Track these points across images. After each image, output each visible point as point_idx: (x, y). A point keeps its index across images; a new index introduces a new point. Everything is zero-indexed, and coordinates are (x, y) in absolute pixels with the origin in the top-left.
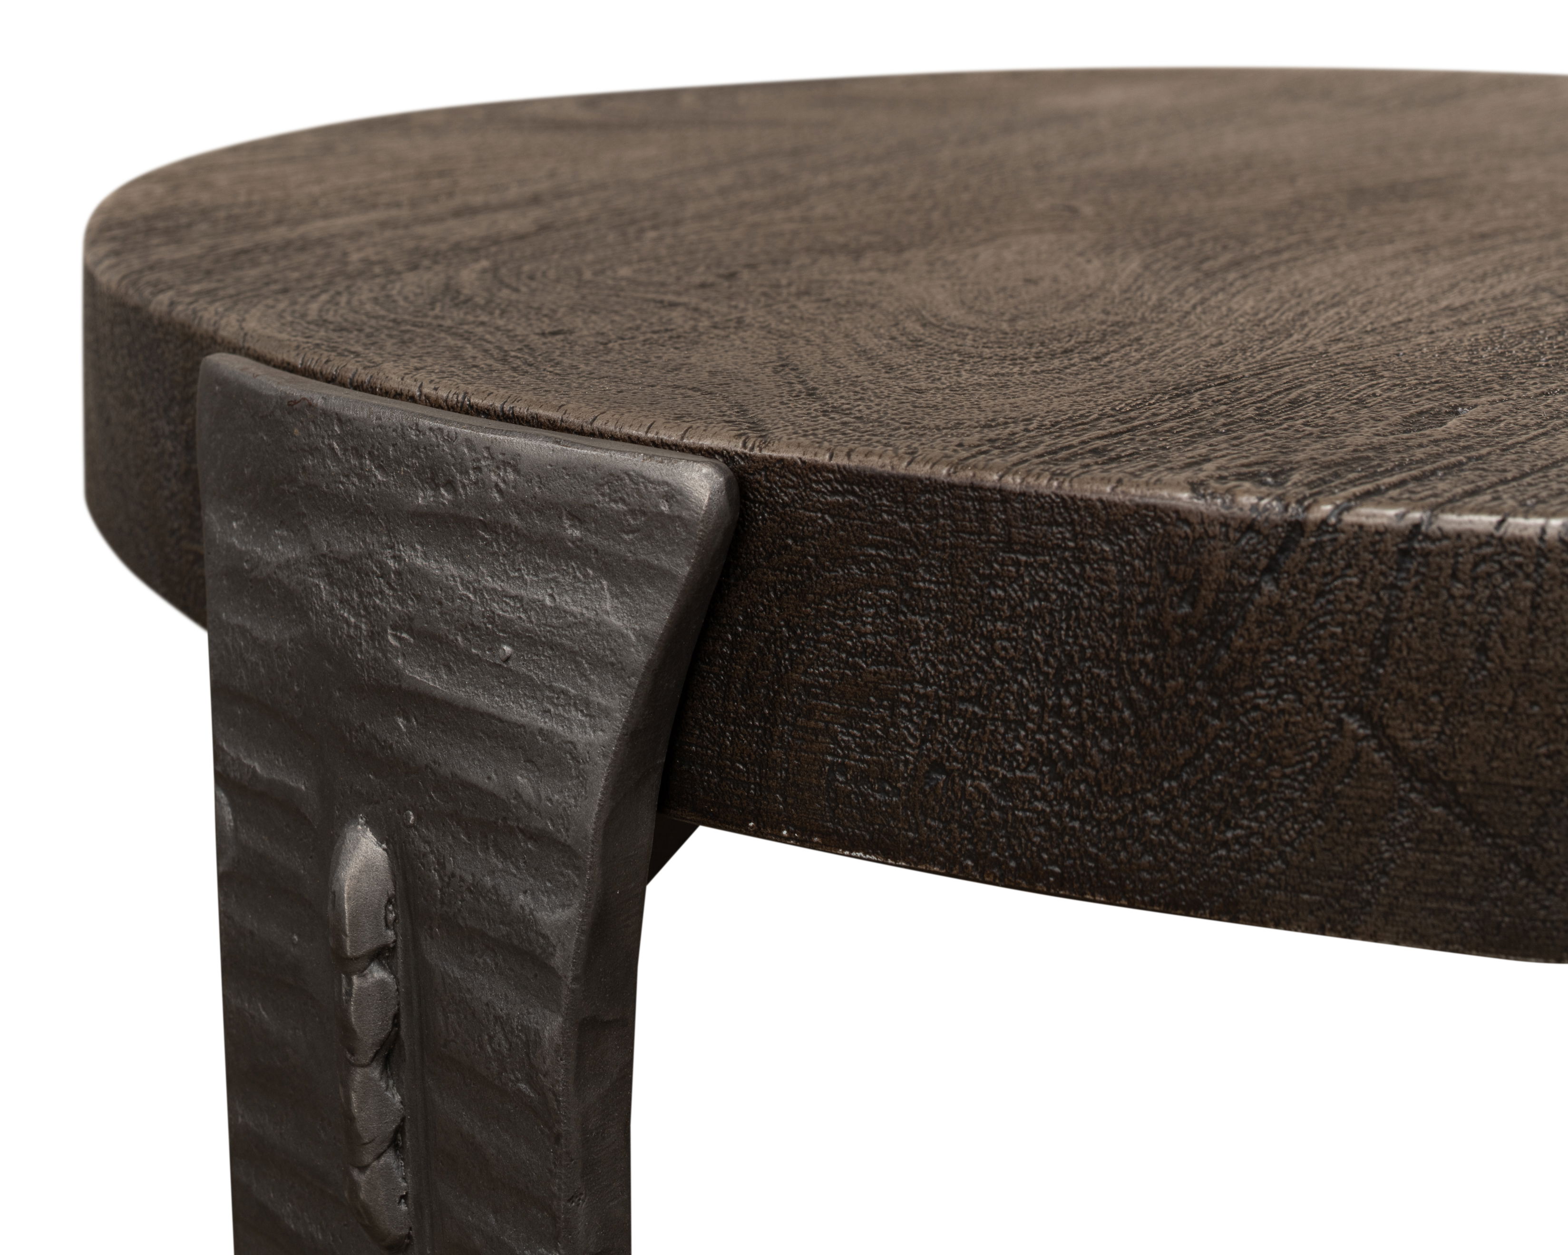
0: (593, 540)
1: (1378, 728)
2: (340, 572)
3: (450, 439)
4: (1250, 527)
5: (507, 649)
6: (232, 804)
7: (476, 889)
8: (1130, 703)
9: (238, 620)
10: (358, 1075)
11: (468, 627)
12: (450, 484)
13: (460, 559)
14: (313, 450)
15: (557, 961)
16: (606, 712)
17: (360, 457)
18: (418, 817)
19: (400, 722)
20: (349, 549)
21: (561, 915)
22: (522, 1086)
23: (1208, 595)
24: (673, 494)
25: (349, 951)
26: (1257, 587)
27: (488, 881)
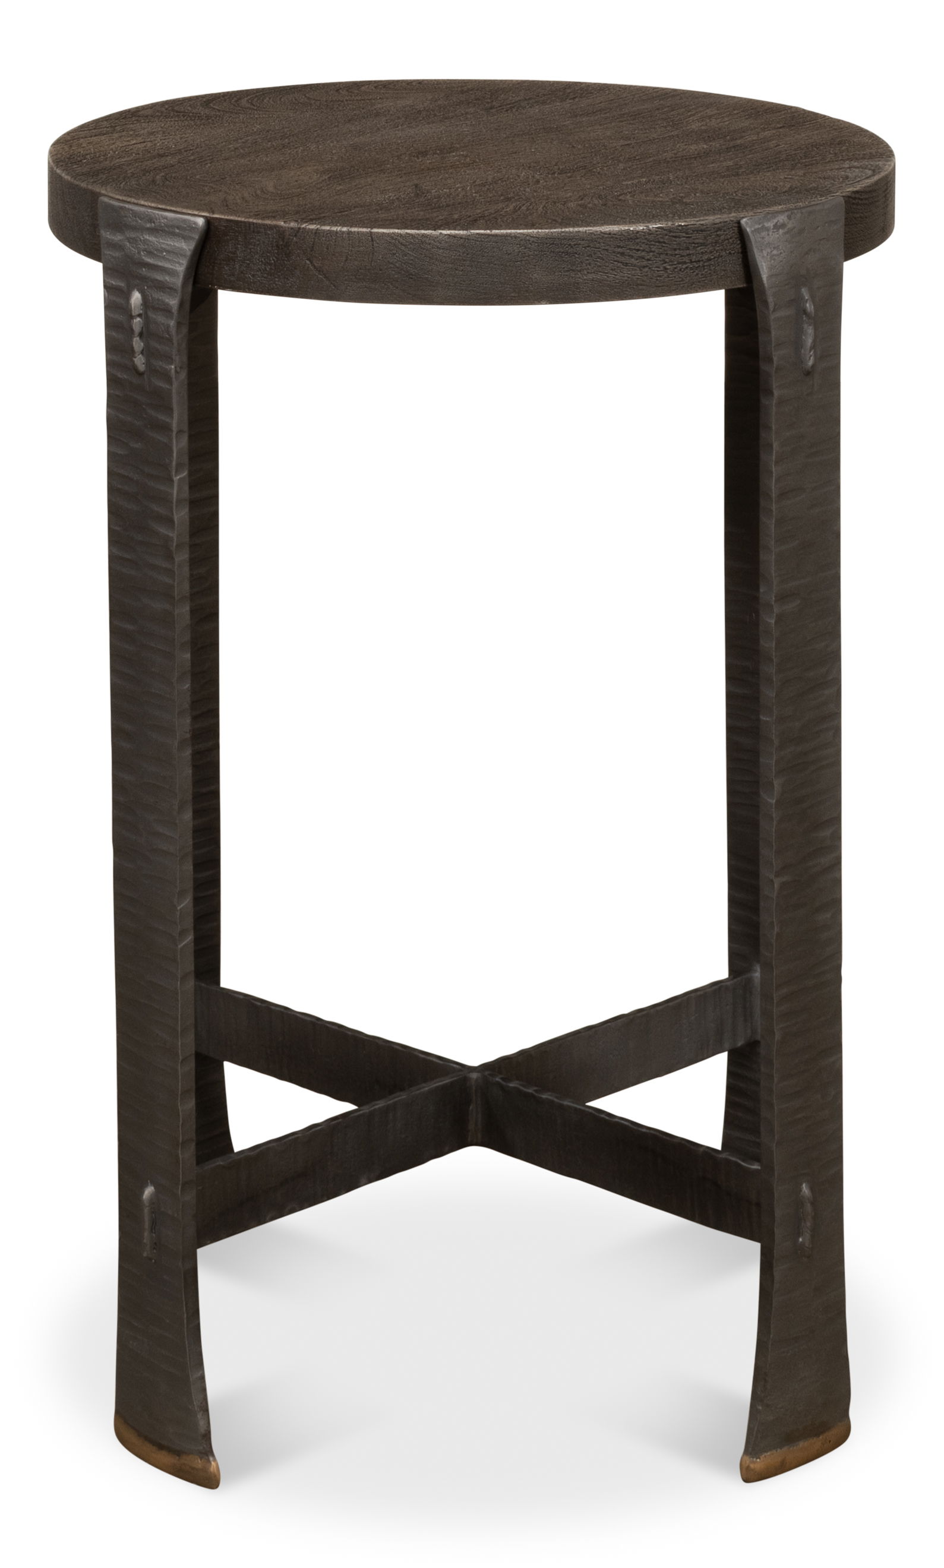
0: (181, 232)
1: (311, 263)
2: (131, 241)
3: (154, 214)
4: (292, 228)
5: (165, 254)
6: (108, 291)
7: (158, 300)
8: (274, 260)
9: (108, 253)
10: (135, 339)
11: (157, 250)
12: (154, 222)
13: (156, 237)
14: (126, 217)
15: (173, 311)
16: (183, 264)
17: (135, 217)
18: (147, 287)
19: (144, 269)
20: (134, 236)
21: (174, 302)
22: (167, 336)
23: (285, 241)
24: (195, 223)
25: (133, 314)
26: (293, 239)
27: (160, 298)
